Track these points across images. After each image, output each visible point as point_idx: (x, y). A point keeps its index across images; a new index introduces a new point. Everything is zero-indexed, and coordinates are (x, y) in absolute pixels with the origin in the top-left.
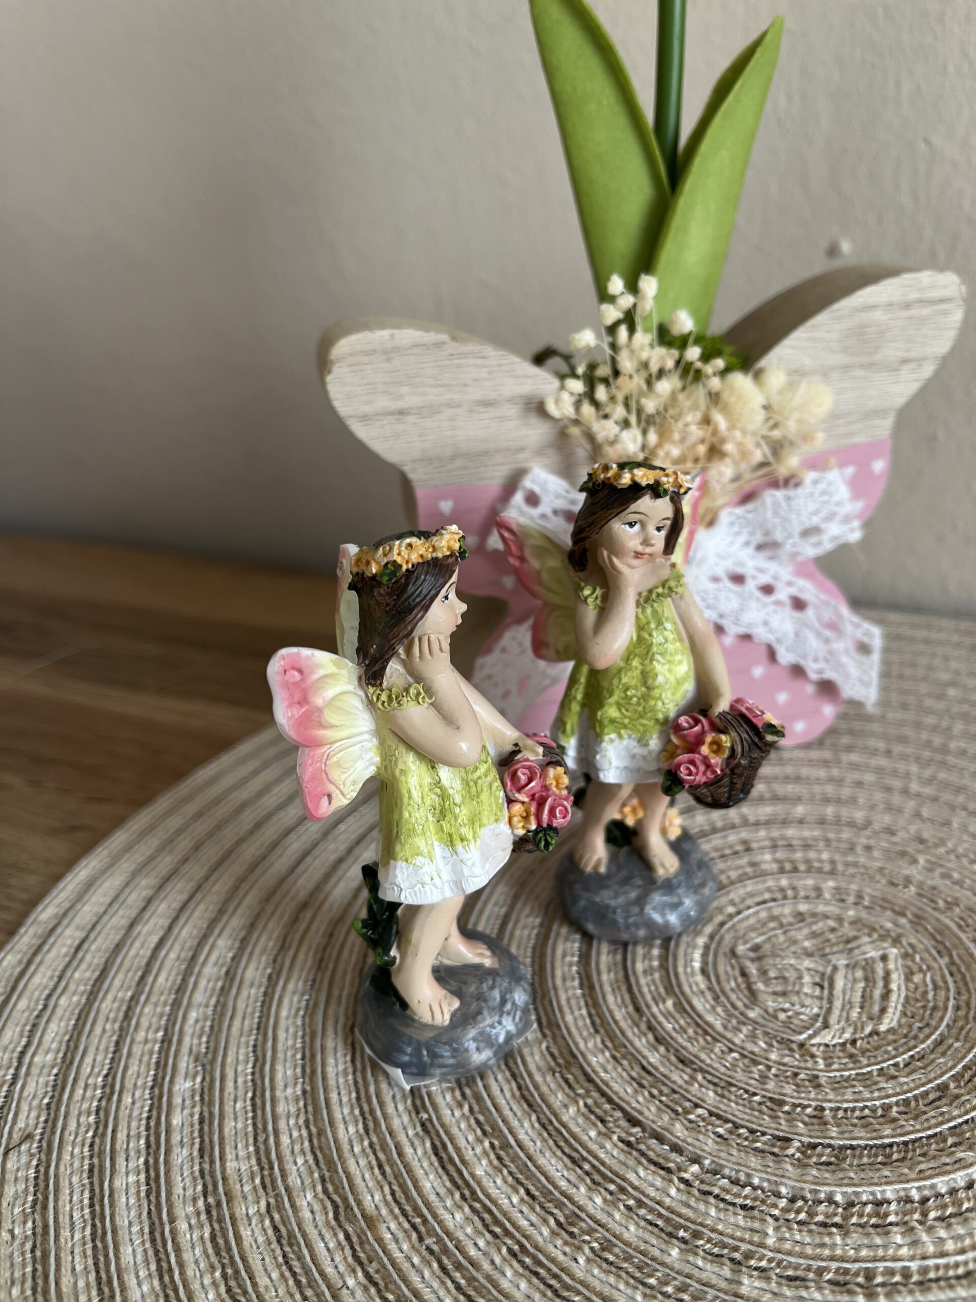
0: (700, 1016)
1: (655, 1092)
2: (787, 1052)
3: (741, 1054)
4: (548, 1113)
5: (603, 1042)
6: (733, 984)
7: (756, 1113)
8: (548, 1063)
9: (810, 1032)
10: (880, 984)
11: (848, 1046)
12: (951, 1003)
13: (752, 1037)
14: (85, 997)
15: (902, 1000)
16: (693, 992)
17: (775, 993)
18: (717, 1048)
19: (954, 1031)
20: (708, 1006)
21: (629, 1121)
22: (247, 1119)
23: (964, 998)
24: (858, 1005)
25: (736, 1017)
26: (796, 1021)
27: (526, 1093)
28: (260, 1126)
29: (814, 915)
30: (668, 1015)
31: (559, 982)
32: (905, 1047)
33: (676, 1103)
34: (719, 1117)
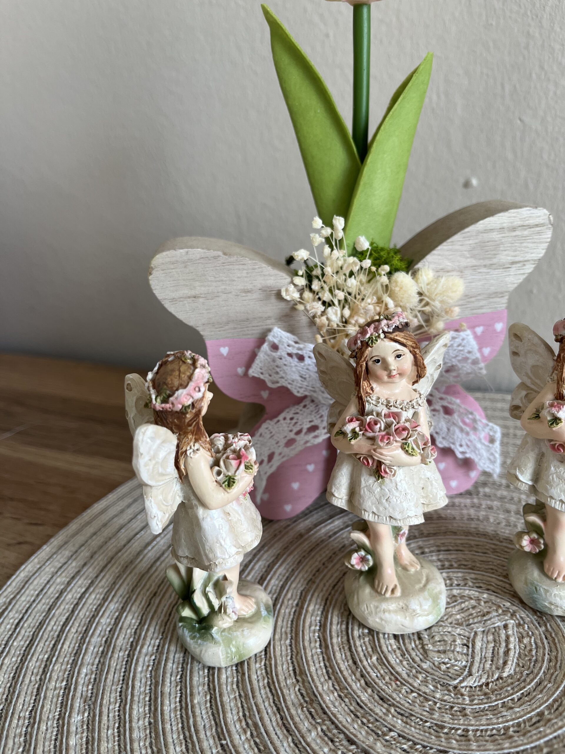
0: (393, 668)
1: (365, 721)
2: (446, 692)
3: (418, 694)
4: (299, 736)
5: (333, 685)
6: (413, 645)
7: (427, 734)
8: (299, 700)
9: (461, 678)
10: (504, 644)
11: (484, 687)
12: (547, 657)
13: (425, 682)
14: (19, 658)
15: (517, 655)
16: (389, 651)
17: (439, 652)
18: (404, 690)
19: (548, 676)
20: (398, 661)
21: (349, 741)
22: (114, 742)
23: (554, 654)
24: (490, 659)
25: (415, 668)
26: (451, 671)
27: (285, 722)
28: (122, 746)
29: (462, 597)
30: (373, 667)
31: (307, 644)
32: (519, 688)
33: (378, 728)
34: (404, 737)
